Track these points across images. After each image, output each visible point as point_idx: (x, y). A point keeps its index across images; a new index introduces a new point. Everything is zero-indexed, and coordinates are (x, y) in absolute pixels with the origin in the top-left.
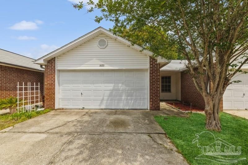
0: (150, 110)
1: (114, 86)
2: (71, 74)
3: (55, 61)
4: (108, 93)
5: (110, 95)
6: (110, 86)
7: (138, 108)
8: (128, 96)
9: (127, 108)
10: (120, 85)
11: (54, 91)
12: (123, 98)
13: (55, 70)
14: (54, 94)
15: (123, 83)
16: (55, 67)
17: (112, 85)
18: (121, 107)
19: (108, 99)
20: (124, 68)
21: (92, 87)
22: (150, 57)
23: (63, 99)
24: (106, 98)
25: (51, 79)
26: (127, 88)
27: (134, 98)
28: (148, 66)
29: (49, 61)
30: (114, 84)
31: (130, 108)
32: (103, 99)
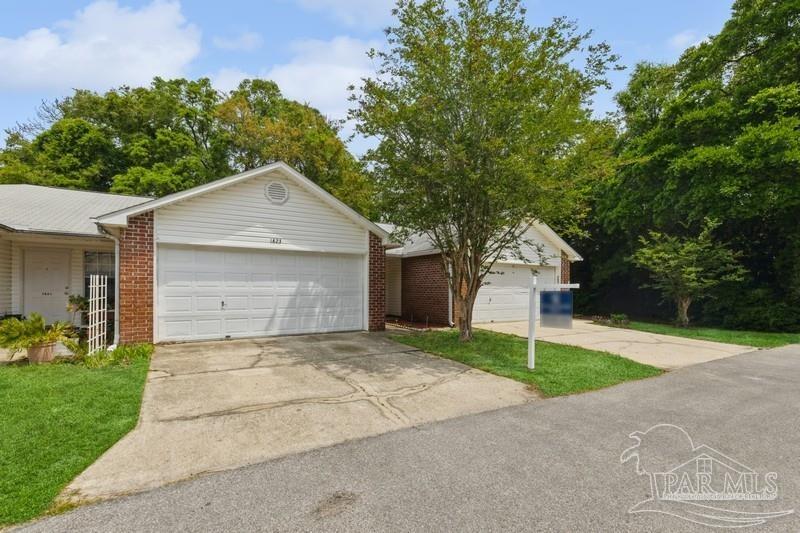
0: (370, 330)
1: (299, 288)
2: (192, 254)
3: (152, 220)
4: (285, 301)
5: (291, 305)
6: (291, 287)
7: (346, 329)
8: (326, 307)
9: (326, 330)
10: (311, 284)
11: (152, 298)
12: (317, 310)
13: (152, 244)
14: (151, 306)
15: (317, 281)
16: (152, 236)
17: (295, 284)
18: (313, 330)
19: (285, 313)
20: (323, 250)
21: (250, 287)
22: (370, 232)
23: (167, 319)
24: (280, 312)
25: (139, 267)
26: (326, 290)
27: (339, 309)
28: (365, 248)
29: (135, 218)
30: (298, 283)
31: (332, 330)
32: (273, 317)
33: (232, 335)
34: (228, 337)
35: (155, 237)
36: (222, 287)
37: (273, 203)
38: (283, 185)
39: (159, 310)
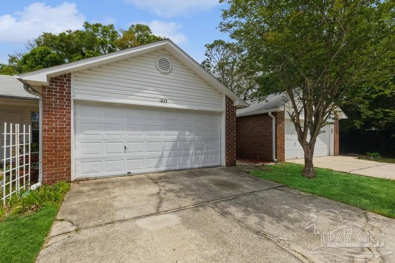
0: (226, 166)
1: (179, 135)
2: (103, 110)
3: (70, 81)
4: (169, 146)
5: (174, 148)
6: (173, 135)
7: (210, 165)
8: (197, 149)
9: (197, 166)
10: (187, 133)
11: (70, 144)
12: (191, 152)
13: (70, 100)
14: (69, 150)
15: (191, 131)
16: (70, 93)
17: (176, 133)
18: (189, 167)
19: (170, 155)
20: (196, 108)
21: (145, 135)
22: (226, 96)
23: (83, 160)
24: (166, 153)
25: (59, 118)
26: (197, 138)
27: (205, 151)
28: (223, 108)
29: (55, 78)
30: (178, 132)
31: (201, 165)
32: (161, 157)
33: (132, 172)
34: (129, 173)
35: (72, 95)
36: (125, 135)
37: (162, 73)
38: (168, 60)
39: (76, 153)
